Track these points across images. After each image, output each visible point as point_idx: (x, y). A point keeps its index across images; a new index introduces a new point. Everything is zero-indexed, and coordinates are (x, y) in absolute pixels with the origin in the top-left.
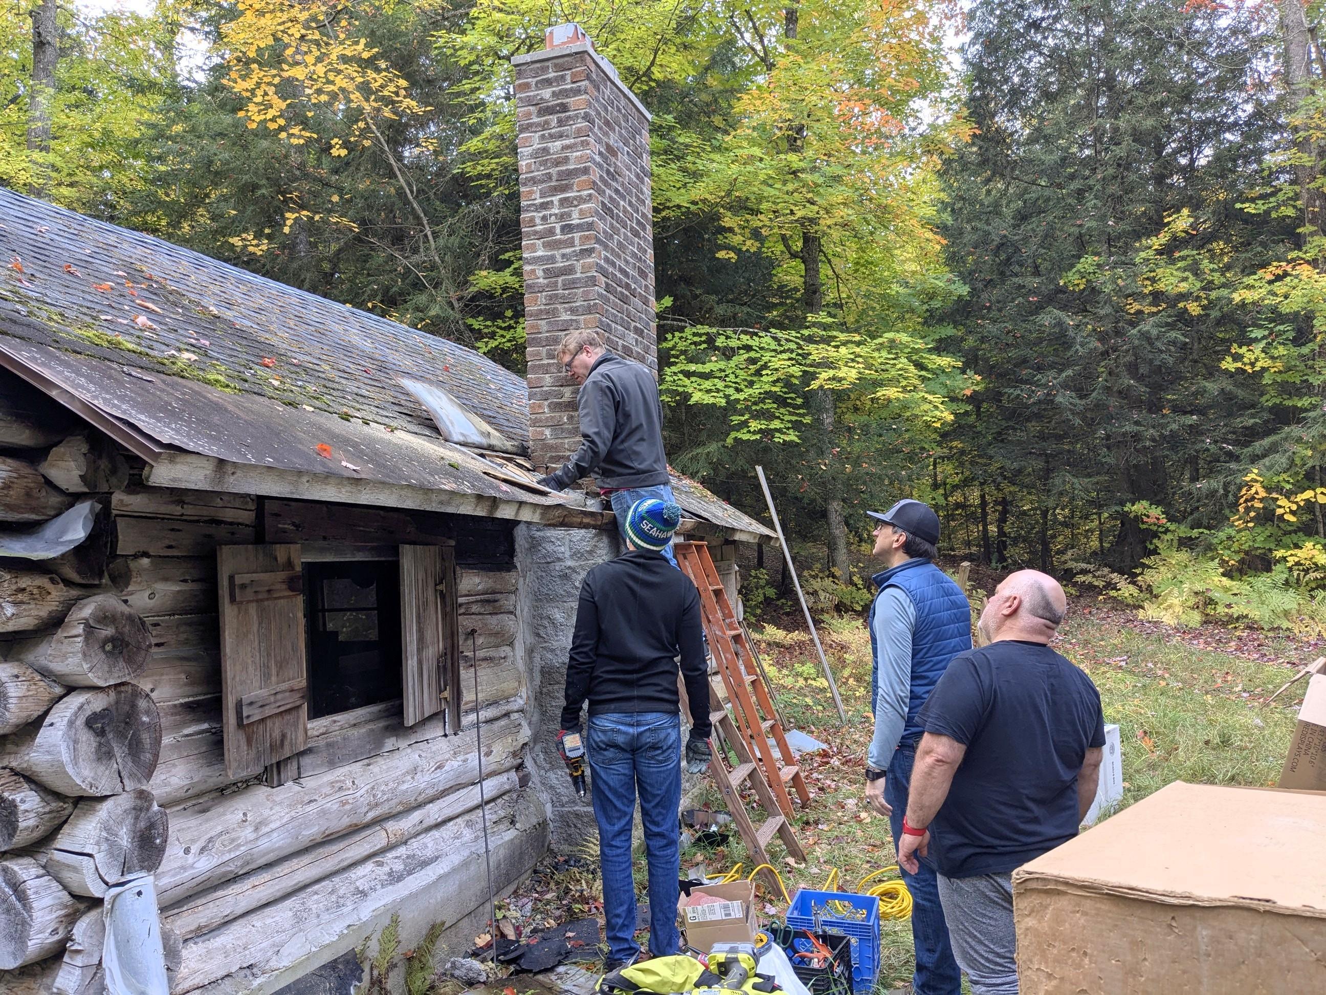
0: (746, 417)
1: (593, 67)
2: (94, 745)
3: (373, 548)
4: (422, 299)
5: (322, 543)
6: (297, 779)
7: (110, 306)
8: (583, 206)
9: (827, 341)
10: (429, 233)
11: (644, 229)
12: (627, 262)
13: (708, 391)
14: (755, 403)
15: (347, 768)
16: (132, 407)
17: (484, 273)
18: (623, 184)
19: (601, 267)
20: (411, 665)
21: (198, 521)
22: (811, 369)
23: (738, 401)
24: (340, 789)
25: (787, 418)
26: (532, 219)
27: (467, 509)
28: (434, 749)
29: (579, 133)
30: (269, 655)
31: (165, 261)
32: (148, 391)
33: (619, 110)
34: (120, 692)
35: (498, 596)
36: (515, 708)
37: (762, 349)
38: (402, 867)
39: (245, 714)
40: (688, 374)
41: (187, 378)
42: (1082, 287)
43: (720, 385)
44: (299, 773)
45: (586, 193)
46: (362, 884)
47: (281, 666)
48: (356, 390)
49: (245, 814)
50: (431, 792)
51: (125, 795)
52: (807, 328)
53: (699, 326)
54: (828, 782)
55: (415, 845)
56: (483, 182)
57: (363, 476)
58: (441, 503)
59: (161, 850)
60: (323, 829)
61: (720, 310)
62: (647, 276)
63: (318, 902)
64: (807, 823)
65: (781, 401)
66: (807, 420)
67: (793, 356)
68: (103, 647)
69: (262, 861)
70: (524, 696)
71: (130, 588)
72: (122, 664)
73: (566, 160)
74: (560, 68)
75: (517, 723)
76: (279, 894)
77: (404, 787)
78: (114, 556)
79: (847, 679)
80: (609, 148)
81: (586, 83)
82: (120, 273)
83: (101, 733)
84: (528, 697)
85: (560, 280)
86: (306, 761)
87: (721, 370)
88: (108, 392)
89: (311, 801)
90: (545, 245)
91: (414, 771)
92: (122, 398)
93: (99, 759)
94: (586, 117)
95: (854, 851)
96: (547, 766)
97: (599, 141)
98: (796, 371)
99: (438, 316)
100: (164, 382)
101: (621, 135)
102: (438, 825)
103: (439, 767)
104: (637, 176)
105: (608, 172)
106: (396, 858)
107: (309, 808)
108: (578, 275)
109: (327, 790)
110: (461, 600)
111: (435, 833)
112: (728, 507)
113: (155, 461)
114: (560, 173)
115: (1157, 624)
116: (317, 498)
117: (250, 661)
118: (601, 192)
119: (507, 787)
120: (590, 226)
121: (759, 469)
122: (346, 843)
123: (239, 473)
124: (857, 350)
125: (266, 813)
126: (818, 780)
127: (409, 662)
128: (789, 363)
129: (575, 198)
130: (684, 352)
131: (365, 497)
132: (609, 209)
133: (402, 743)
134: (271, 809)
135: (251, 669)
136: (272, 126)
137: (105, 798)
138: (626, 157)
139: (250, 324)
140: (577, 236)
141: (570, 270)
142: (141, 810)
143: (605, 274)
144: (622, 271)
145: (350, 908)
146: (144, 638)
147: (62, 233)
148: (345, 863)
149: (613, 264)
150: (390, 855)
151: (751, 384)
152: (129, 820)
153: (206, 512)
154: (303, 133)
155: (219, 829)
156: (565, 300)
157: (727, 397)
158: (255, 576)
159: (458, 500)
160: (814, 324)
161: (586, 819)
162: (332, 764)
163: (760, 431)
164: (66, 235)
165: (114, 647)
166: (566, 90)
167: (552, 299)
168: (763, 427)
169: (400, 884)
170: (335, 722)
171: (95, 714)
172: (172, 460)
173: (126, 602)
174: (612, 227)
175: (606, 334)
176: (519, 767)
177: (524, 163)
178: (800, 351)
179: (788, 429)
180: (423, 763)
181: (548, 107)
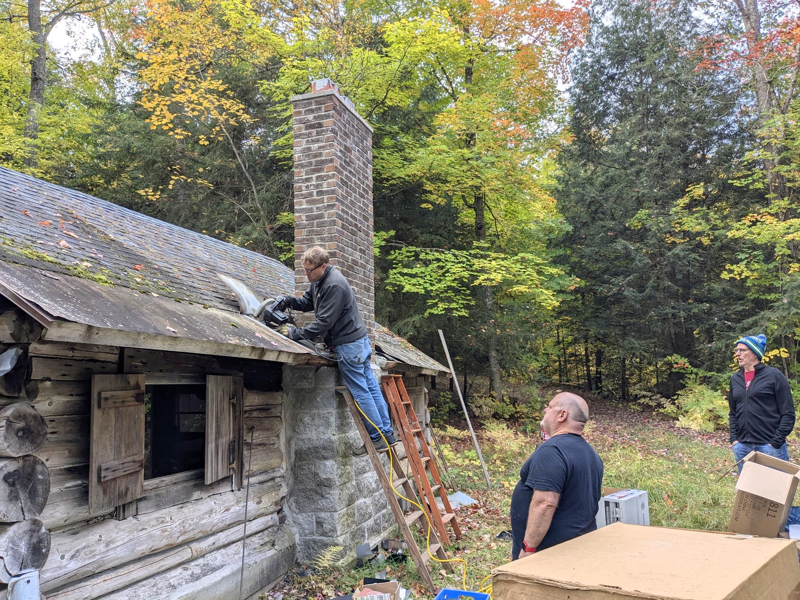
0: (436, 300)
1: (337, 103)
2: (8, 491)
3: (190, 377)
4: (249, 228)
5: (160, 374)
6: (135, 516)
7: (46, 235)
8: (329, 181)
9: (484, 257)
10: (255, 191)
11: (367, 193)
12: (356, 212)
13: (414, 285)
14: (442, 292)
15: (168, 510)
16: (42, 295)
17: (286, 214)
18: (354, 168)
19: (339, 215)
20: (210, 447)
21: (82, 360)
22: (475, 274)
23: (432, 291)
24: (162, 522)
25: (461, 302)
26: (300, 187)
27: (246, 355)
28: (224, 499)
29: (328, 139)
30: (121, 440)
31: (89, 208)
32: (55, 286)
33: (353, 126)
34: (26, 461)
35: (271, 407)
36: (278, 475)
37: (447, 261)
38: (200, 571)
39: (102, 475)
40: (403, 275)
41: (82, 277)
42: (639, 227)
43: (421, 281)
44: (137, 512)
45: (331, 173)
46: (172, 581)
47: (128, 446)
48: (191, 284)
49: (100, 536)
50: (221, 525)
51: (25, 522)
52: (474, 249)
53: (410, 247)
54: (475, 524)
55: (209, 558)
56: (286, 162)
57: (179, 335)
58: (229, 351)
59: (46, 556)
60: (150, 546)
61: (422, 238)
62: (368, 220)
63: (144, 592)
64: (458, 549)
65: (457, 291)
66: (473, 303)
67: (465, 265)
68: (17, 434)
69: (110, 565)
70: (285, 467)
71: (37, 399)
72: (28, 444)
73: (321, 154)
74: (318, 103)
75: (279, 484)
76: (120, 586)
77: (204, 522)
78: (28, 379)
79: (495, 460)
80: (346, 148)
81: (333, 112)
82: (58, 215)
83: (13, 485)
84: (287, 469)
85: (315, 222)
86: (142, 504)
87: (422, 273)
88: (29, 286)
89: (143, 529)
90: (307, 202)
91: (211, 512)
92: (36, 290)
93: (10, 500)
94: (333, 131)
95: (484, 566)
96: (297, 511)
97: (340, 144)
98: (466, 274)
99: (257, 238)
100: (66, 280)
101: (354, 140)
102: (225, 546)
103: (227, 510)
104: (364, 164)
105: (345, 161)
106: (197, 565)
107: (141, 534)
108: (326, 219)
109: (154, 522)
110: (245, 409)
111: (223, 551)
112: (422, 354)
113: (49, 326)
114: (316, 162)
115: (687, 429)
116: (150, 348)
117: (108, 444)
118: (340, 173)
119: (271, 523)
120: (333, 192)
121: (440, 332)
122: (165, 555)
123: (101, 333)
124: (502, 263)
125: (114, 536)
126: (469, 522)
127: (210, 446)
128: (461, 269)
129: (325, 176)
130: (400, 262)
131: (180, 348)
132: (346, 182)
133: (204, 495)
134: (117, 533)
135: (109, 448)
136: (165, 128)
137: (12, 524)
138: (357, 153)
139: (133, 244)
140: (325, 197)
141: (321, 216)
142: (34, 531)
143: (341, 218)
144: (352, 217)
145: (165, 596)
146: (43, 429)
147: (27, 191)
148: (164, 568)
149: (347, 213)
150: (193, 564)
151: (440, 281)
152: (27, 537)
153: (88, 355)
154: (183, 132)
155: (84, 544)
156: (318, 233)
157: (425, 288)
158: (114, 393)
159: (240, 350)
160: (478, 248)
161: (319, 544)
162: (159, 506)
163: (445, 309)
164: (30, 192)
165: (24, 434)
166: (321, 115)
167: (310, 232)
168: (446, 307)
169: (198, 582)
170: (163, 481)
171: (9, 473)
172: (59, 326)
173: (33, 407)
174: (347, 192)
175: (341, 253)
176: (279, 512)
177: (296, 156)
178: (468, 263)
179: (461, 308)
180: (217, 507)
181: (311, 125)
